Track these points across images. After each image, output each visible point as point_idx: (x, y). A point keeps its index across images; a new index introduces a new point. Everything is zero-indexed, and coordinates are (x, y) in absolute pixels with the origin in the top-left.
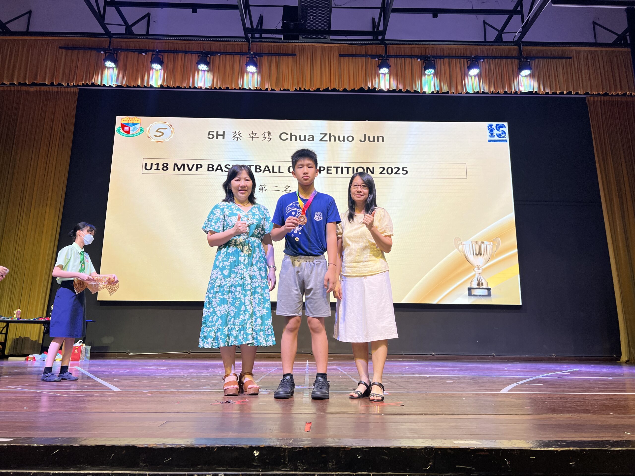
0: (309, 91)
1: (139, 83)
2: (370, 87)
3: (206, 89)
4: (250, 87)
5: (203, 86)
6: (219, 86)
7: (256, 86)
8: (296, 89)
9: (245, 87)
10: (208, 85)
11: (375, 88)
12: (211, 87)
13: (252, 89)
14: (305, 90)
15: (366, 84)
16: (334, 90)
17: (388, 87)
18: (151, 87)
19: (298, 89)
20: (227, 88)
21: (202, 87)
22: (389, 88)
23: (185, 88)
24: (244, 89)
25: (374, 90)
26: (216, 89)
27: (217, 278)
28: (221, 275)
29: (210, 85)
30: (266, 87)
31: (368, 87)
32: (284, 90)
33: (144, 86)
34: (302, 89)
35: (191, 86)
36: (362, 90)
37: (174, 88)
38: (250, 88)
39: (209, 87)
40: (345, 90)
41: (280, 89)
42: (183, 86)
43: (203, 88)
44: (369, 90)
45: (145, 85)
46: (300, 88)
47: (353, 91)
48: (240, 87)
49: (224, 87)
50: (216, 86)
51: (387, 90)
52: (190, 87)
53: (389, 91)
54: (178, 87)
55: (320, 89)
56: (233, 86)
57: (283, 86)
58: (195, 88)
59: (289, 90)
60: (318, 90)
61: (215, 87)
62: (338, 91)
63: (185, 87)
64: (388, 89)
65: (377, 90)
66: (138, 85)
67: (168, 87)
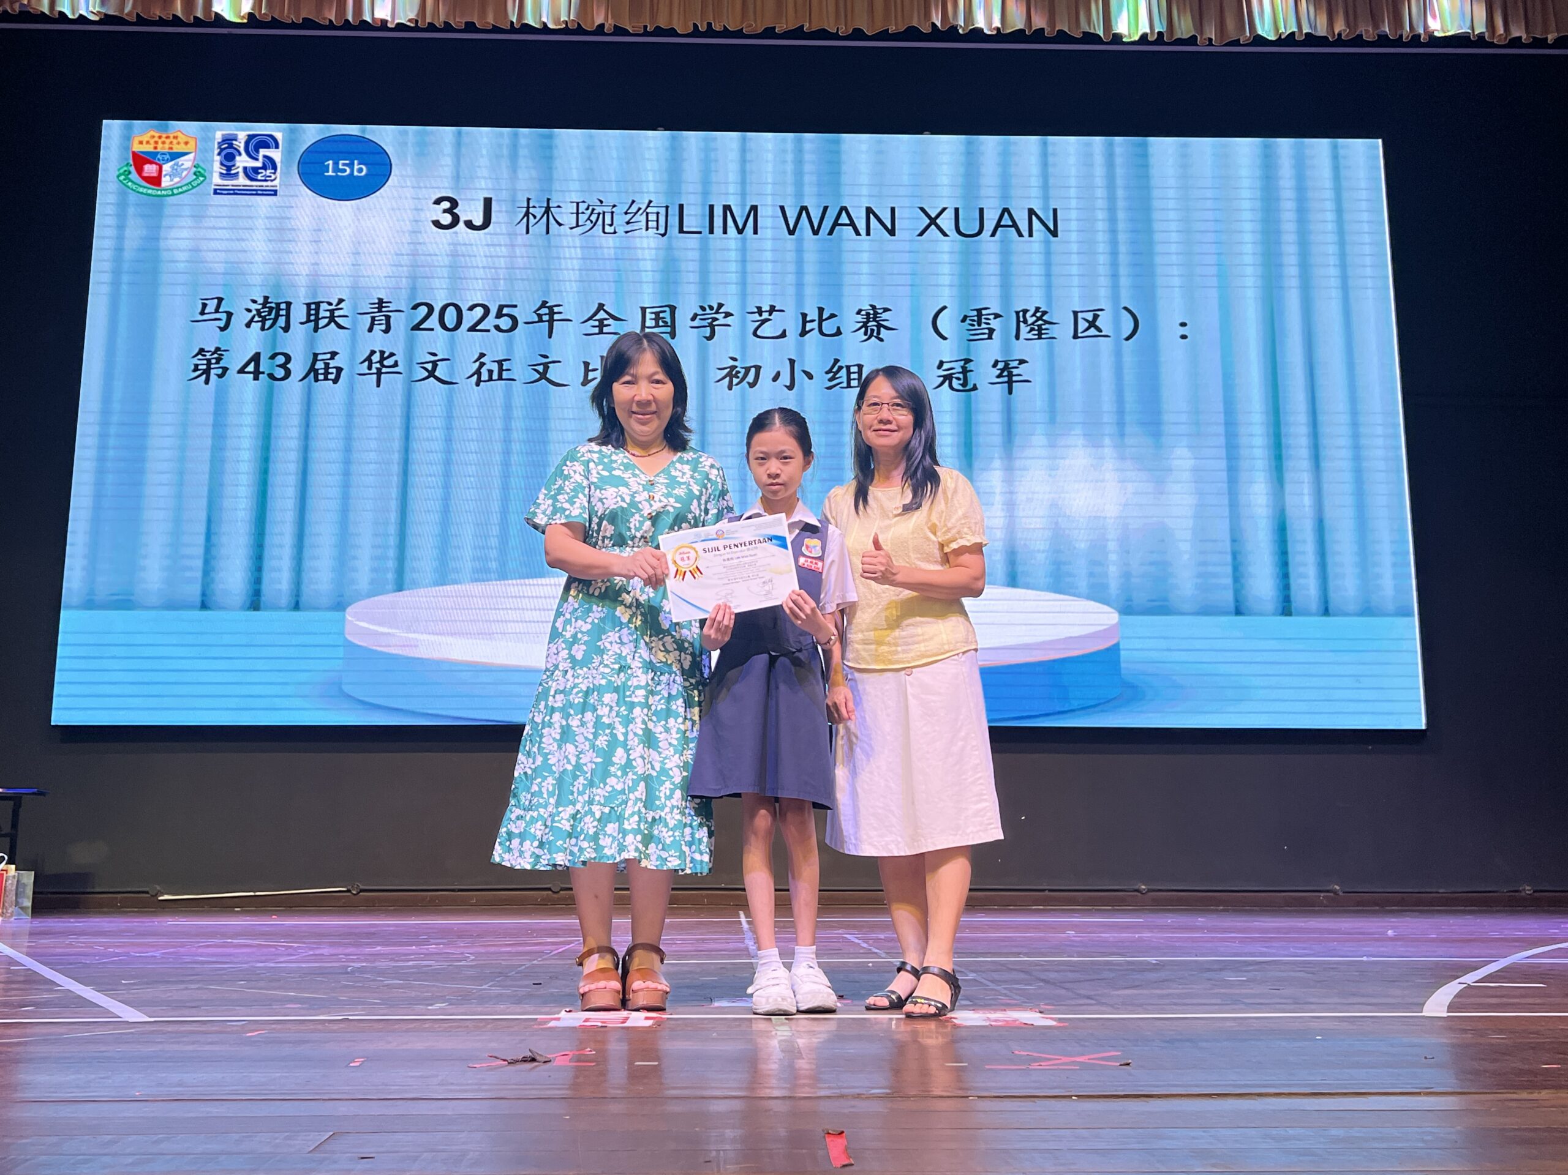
0: (739, 34)
1: (178, 9)
2: (939, 24)
3: (400, 27)
4: (544, 19)
5: (389, 18)
6: (442, 18)
7: (564, 18)
8: (695, 26)
9: (530, 20)
10: (406, 14)
11: (954, 28)
12: (417, 21)
13: (551, 26)
14: (726, 33)
15: (927, 15)
16: (822, 34)
17: (997, 23)
18: (219, 20)
19: (702, 28)
20: (470, 27)
21: (387, 21)
22: (999, 26)
23: (331, 26)
24: (527, 28)
25: (951, 33)
26: (432, 27)
27: (556, 667)
28: (566, 659)
29: (412, 16)
30: (599, 20)
31: (934, 25)
32: (659, 31)
33: (196, 18)
34: (717, 27)
35: (350, 19)
36: (912, 33)
37: (293, 26)
38: (545, 24)
39: (410, 20)
40: (858, 34)
41: (646, 27)
42: (325, 19)
43: (389, 25)
44: (936, 34)
45: (199, 14)
46: (709, 24)
47: (884, 35)
48: (512, 23)
49: (457, 22)
50: (433, 18)
51: (994, 33)
52: (347, 21)
53: (999, 36)
54: (308, 23)
55: (775, 28)
56: (491, 19)
57: (653, 16)
58: (364, 25)
59: (672, 32)
60: (769, 33)
61: (428, 20)
62: (835, 36)
63: (330, 21)
64: (998, 29)
65: (961, 31)
66: (174, 16)
67: (275, 23)
